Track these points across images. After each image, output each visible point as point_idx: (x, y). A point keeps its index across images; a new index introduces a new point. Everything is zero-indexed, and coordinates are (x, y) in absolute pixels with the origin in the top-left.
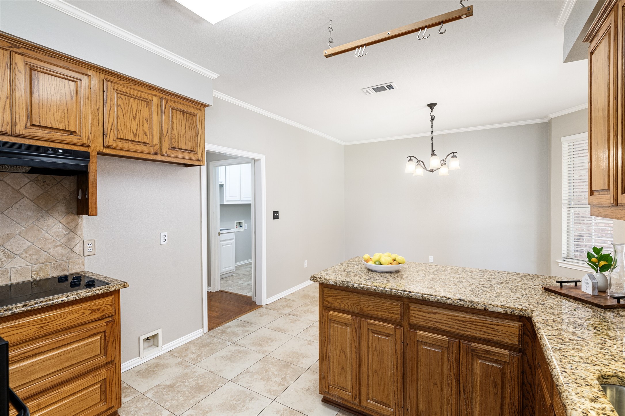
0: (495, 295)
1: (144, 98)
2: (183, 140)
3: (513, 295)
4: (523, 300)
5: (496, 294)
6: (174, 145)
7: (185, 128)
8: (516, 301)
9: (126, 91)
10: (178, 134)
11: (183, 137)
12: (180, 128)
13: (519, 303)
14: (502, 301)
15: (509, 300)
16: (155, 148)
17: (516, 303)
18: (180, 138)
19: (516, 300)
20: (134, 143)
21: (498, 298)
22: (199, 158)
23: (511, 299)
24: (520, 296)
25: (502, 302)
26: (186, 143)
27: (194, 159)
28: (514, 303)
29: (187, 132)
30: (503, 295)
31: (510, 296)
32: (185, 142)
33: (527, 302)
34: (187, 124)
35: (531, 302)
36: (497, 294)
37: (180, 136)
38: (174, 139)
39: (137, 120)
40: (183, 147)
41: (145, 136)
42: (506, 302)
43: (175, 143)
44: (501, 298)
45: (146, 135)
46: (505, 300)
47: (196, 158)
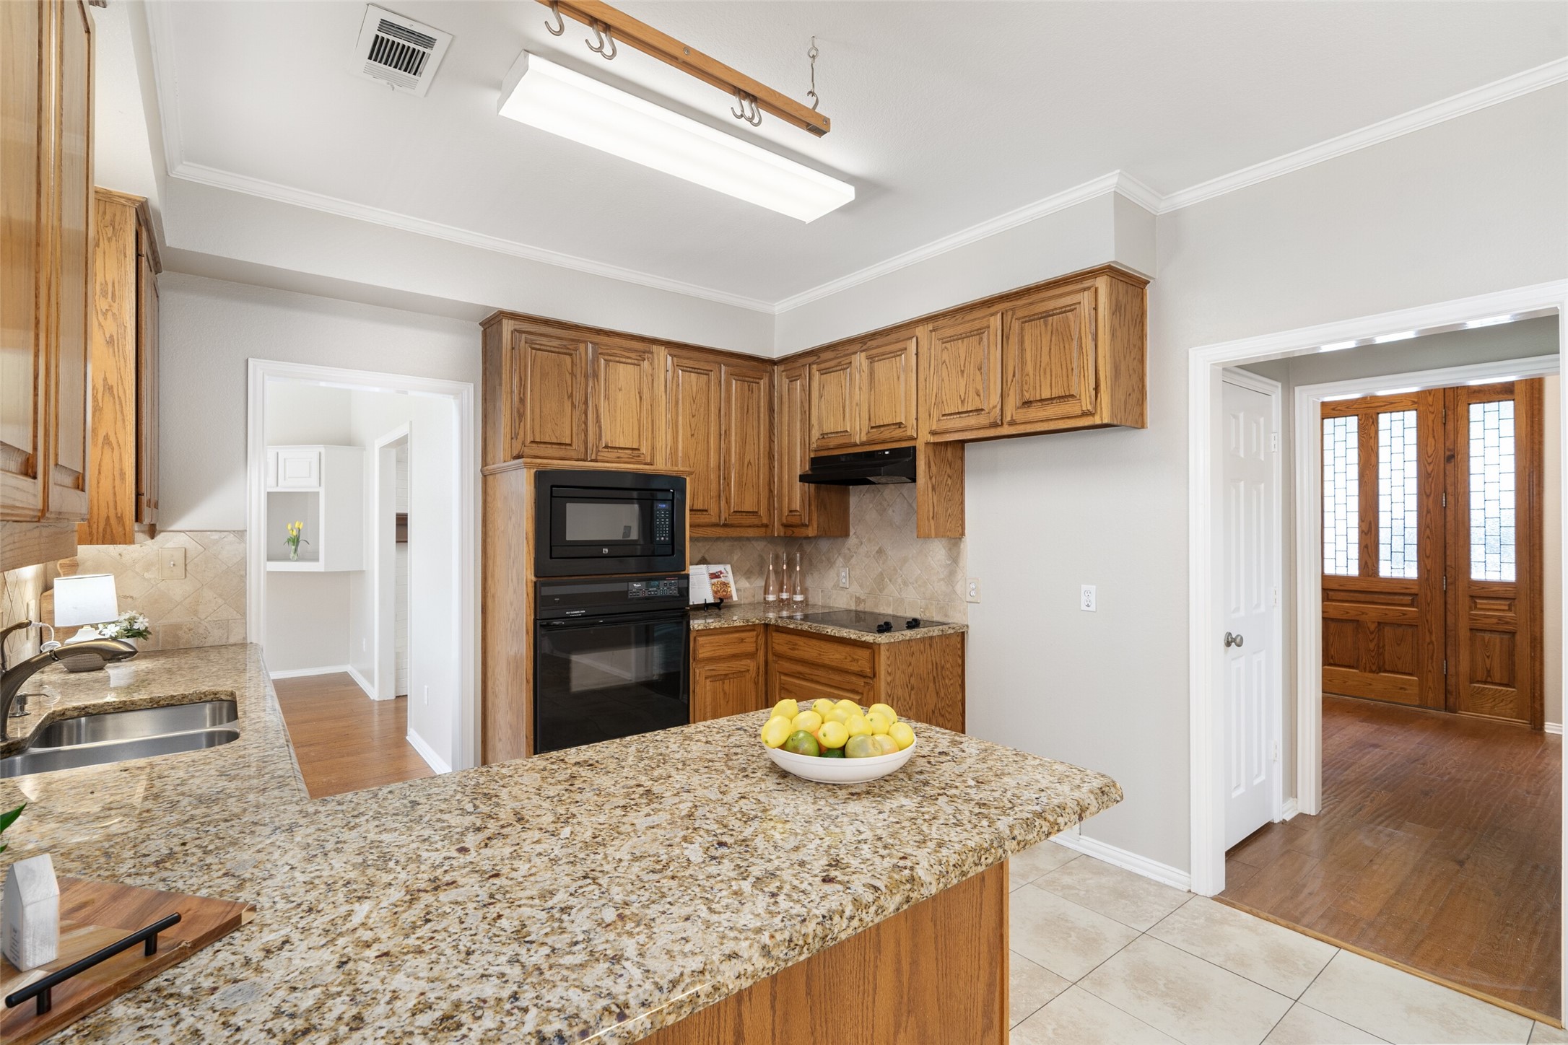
0: (421, 810)
1: (978, 330)
2: (1045, 378)
3: (368, 831)
4: (334, 823)
5: (420, 812)
6: (1027, 396)
7: (1050, 349)
8: (354, 809)
9: (953, 334)
10: (1035, 370)
11: (1045, 373)
12: (1039, 357)
13: (344, 807)
14: (390, 796)
15: (375, 806)
16: (992, 414)
17: (353, 805)
18: (1038, 378)
19: (356, 813)
20: (964, 415)
21: (406, 802)
22: (1084, 408)
23: (371, 814)
24: (346, 835)
25: (390, 792)
26: (1051, 383)
27: (1071, 414)
28: (358, 804)
29: (1053, 359)
30: (400, 818)
31: (377, 823)
32: (1049, 381)
33: (323, 819)
34: (1053, 339)
35: (312, 822)
36: (416, 815)
37: (1038, 371)
38: (1026, 384)
39: (965, 376)
40: (1046, 395)
41: (977, 398)
42: (380, 796)
43: (1027, 392)
44: (398, 804)
45: (979, 395)
46: (386, 804)
47: (1077, 411)
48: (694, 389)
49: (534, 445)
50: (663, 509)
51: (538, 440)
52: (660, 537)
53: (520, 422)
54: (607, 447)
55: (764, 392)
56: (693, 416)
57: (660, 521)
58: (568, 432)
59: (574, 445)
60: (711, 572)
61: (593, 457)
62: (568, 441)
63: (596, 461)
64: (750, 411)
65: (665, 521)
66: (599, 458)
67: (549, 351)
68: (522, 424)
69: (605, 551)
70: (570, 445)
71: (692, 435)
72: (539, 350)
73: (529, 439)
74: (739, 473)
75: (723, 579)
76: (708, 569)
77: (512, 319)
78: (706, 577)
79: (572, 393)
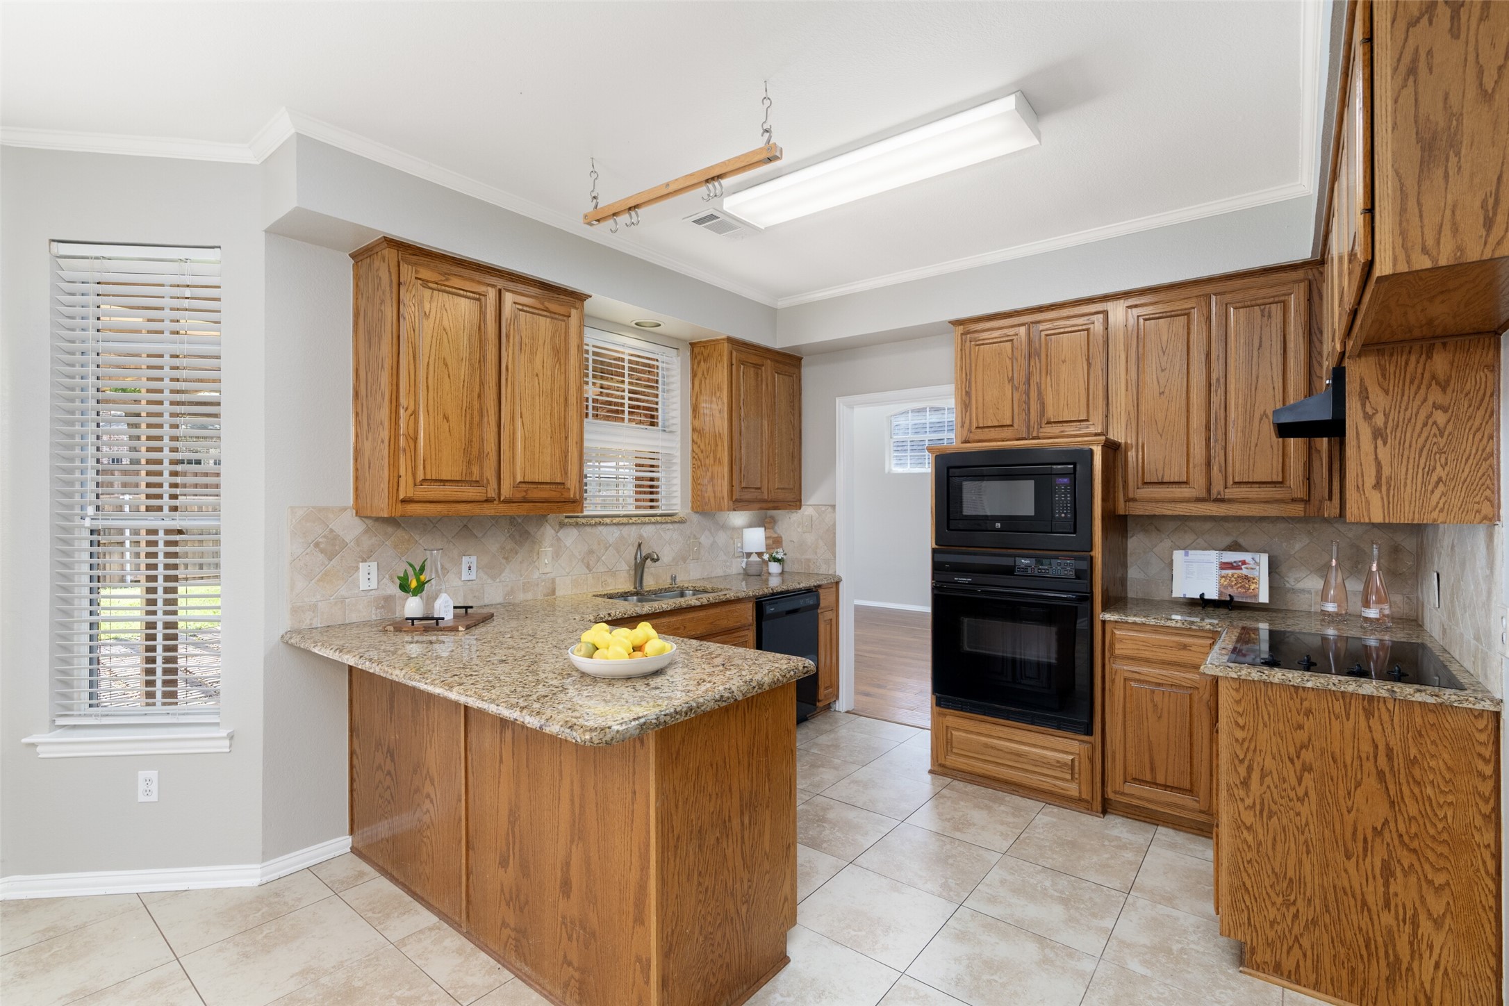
48: (1165, 338)
49: (979, 430)
50: (1063, 484)
51: (981, 425)
52: (1060, 514)
53: (966, 412)
54: (1049, 423)
55: (1296, 311)
56: (1163, 370)
57: (1060, 497)
58: (1009, 414)
59: (1015, 425)
60: (1224, 561)
61: (1035, 434)
62: (1009, 422)
63: (1038, 438)
64: (1266, 344)
65: (1066, 497)
66: (1040, 435)
67: (991, 343)
68: (968, 414)
69: (998, 525)
70: (1012, 426)
71: (1162, 393)
72: (983, 344)
73: (974, 425)
74: (1243, 432)
75: (1244, 572)
76: (1221, 556)
77: (961, 325)
78: (1214, 567)
79: (1013, 376)
